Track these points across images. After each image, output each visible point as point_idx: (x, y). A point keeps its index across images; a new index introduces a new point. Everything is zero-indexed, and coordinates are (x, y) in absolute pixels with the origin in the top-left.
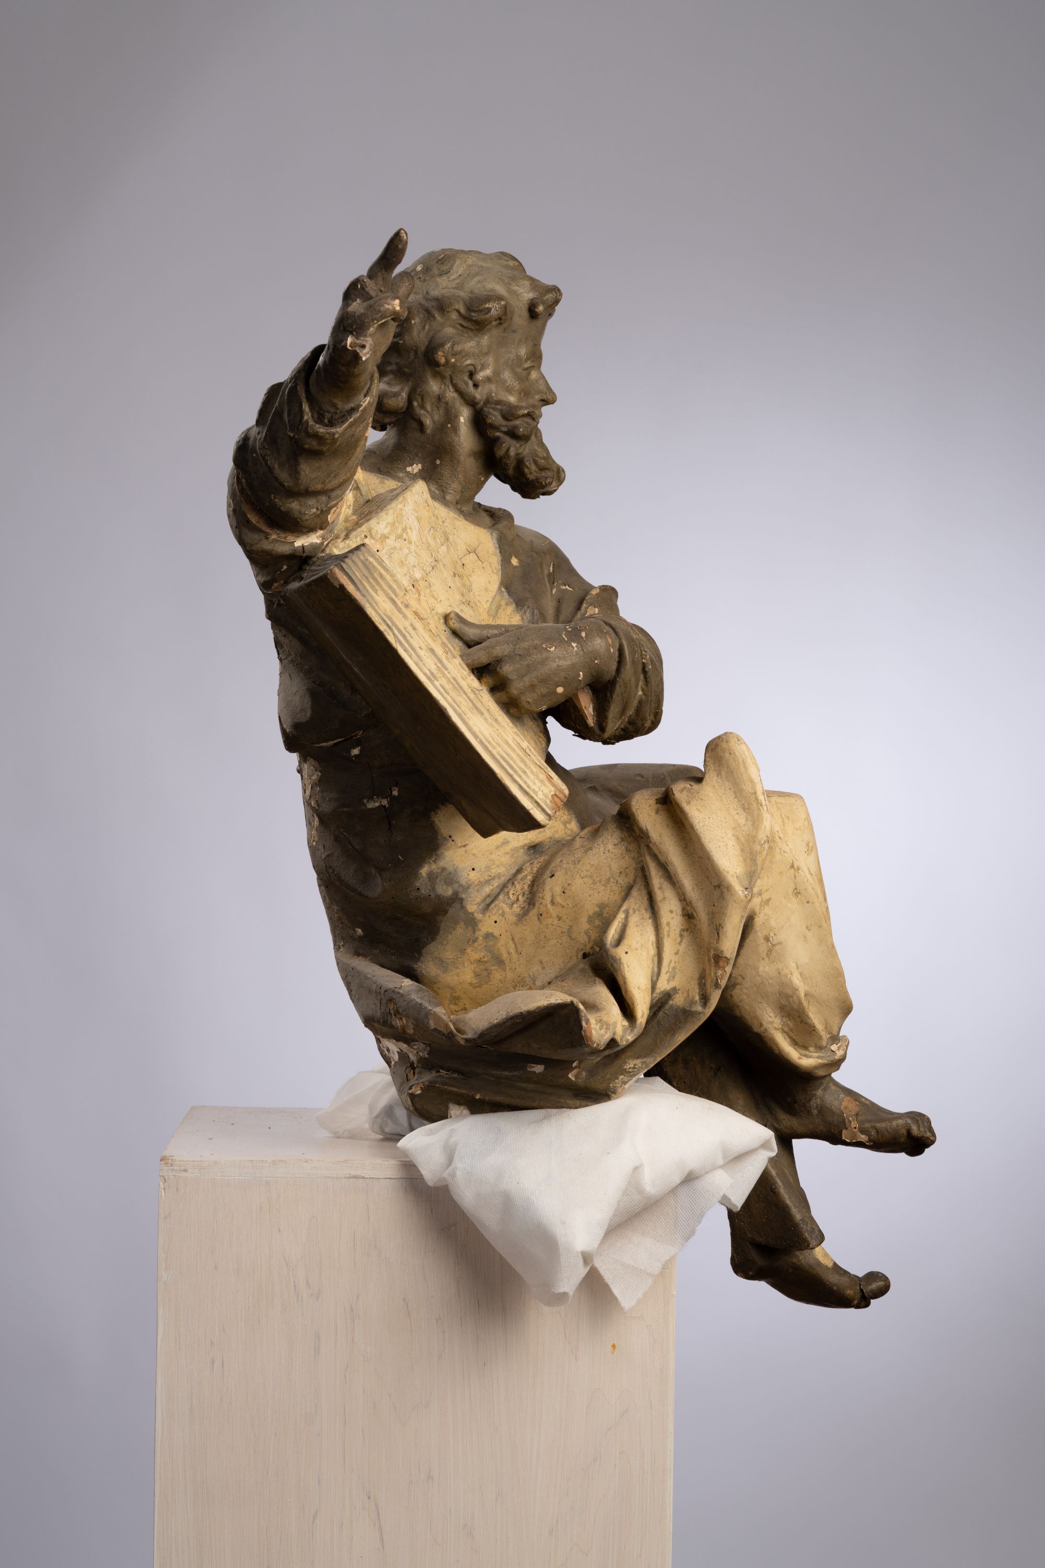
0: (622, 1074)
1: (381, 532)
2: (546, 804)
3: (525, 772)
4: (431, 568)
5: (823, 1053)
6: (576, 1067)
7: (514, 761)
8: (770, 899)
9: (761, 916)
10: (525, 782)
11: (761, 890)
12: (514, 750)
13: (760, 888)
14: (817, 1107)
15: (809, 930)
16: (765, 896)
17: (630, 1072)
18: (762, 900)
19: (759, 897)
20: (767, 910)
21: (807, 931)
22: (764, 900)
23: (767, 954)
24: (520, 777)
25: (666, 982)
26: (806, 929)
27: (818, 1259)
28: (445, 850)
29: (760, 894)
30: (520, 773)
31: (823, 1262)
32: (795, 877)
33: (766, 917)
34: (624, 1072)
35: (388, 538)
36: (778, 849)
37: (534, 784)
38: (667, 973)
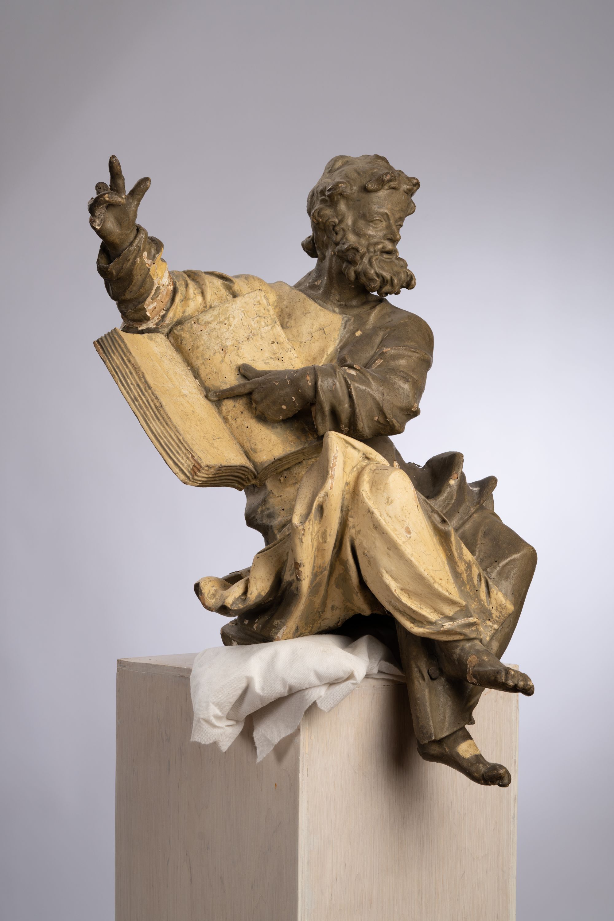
0: (273, 628)
1: (206, 320)
2: (189, 472)
3: (178, 453)
4: (246, 339)
5: (434, 626)
6: (257, 622)
7: (173, 446)
8: (360, 530)
9: (357, 540)
10: (177, 458)
11: (354, 525)
12: (174, 440)
13: (354, 524)
14: (457, 660)
15: (390, 550)
16: (358, 528)
17: (277, 627)
18: (356, 531)
19: (354, 529)
20: (360, 537)
21: (389, 551)
22: (357, 531)
23: (369, 564)
24: (174, 455)
25: (289, 576)
26: (387, 550)
27: (458, 753)
28: (269, 498)
29: (354, 527)
30: (175, 452)
31: (461, 755)
32: (372, 518)
33: (360, 541)
34: (274, 627)
35: (210, 323)
36: (360, 501)
37: (183, 459)
38: (289, 571)
